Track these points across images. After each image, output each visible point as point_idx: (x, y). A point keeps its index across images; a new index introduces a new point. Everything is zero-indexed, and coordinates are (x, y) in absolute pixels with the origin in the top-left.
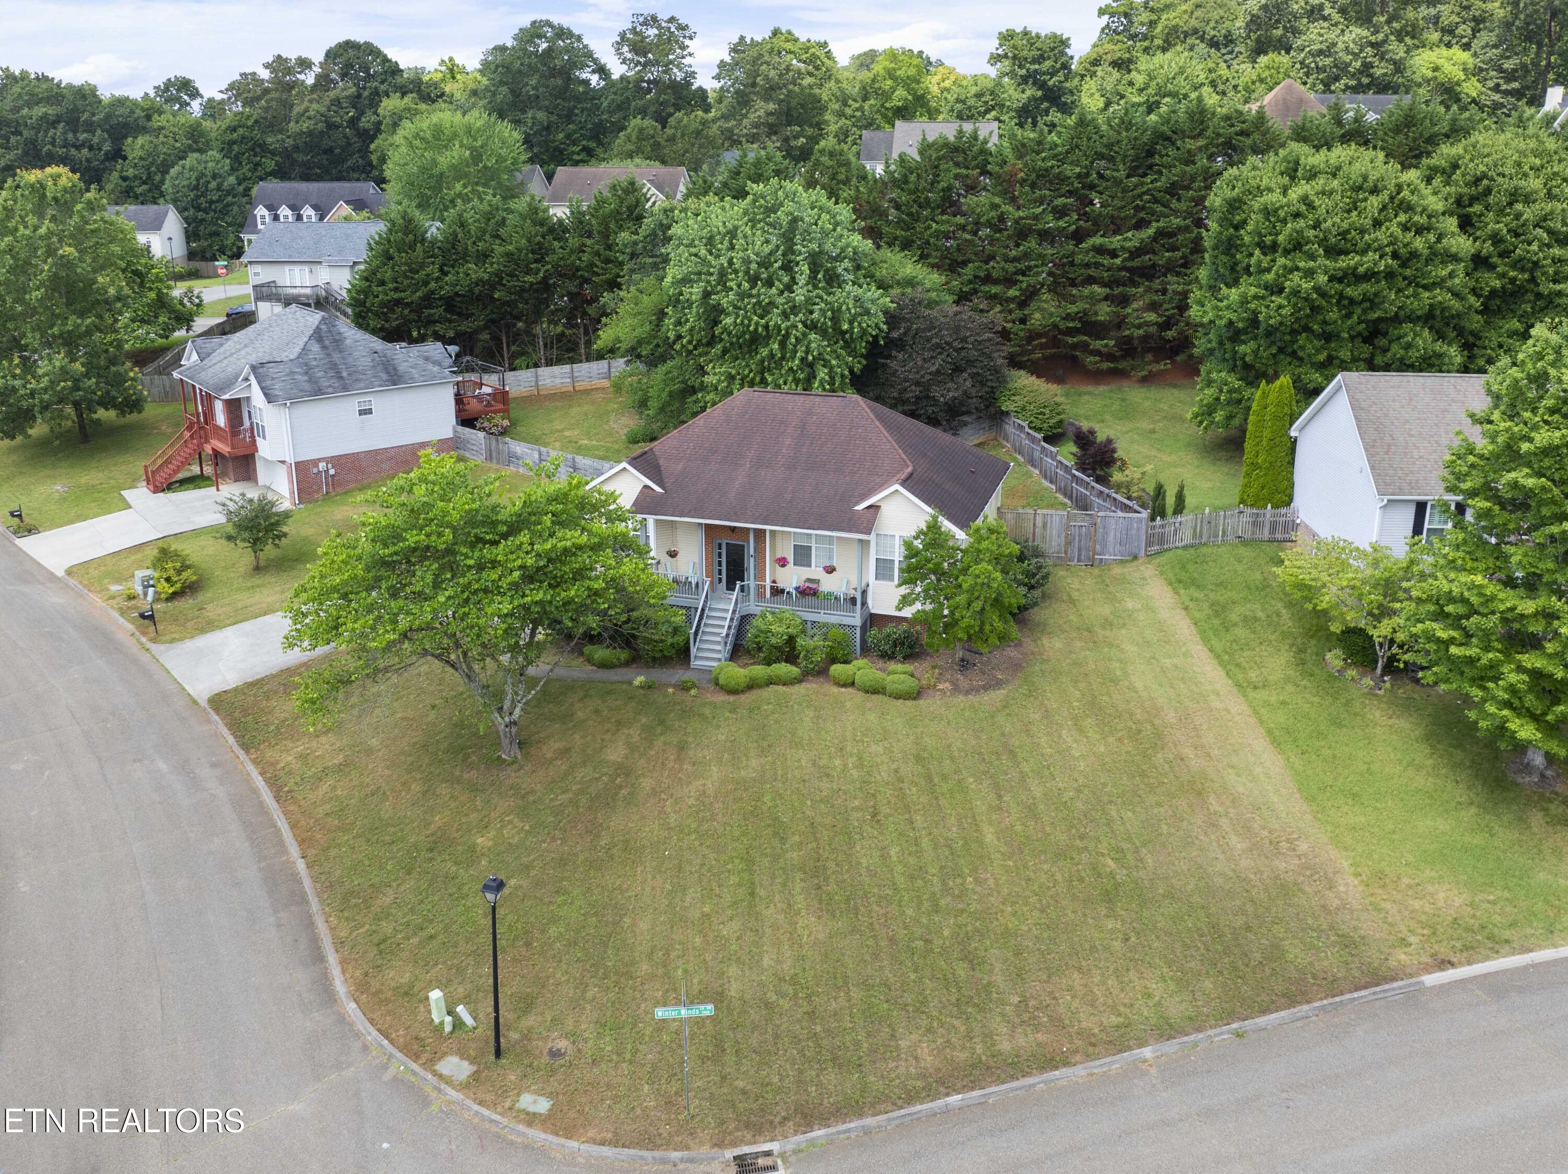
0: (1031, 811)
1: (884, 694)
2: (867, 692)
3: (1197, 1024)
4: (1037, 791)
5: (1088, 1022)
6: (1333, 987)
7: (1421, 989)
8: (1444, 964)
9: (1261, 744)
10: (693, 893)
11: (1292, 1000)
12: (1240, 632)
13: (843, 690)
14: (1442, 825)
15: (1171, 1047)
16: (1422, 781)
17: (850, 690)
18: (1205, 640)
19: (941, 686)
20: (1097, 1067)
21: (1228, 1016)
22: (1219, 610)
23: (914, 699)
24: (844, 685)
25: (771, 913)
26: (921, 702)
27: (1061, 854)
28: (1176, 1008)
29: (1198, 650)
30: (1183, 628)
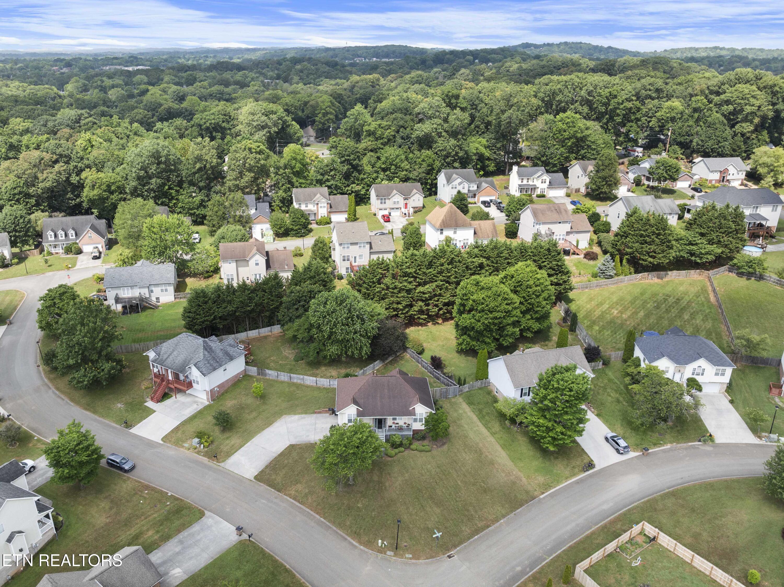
0: (465, 476)
1: (424, 451)
2: (420, 451)
3: (507, 514)
4: (464, 470)
5: (491, 518)
6: (527, 502)
7: (540, 499)
8: (543, 493)
9: (500, 449)
10: (411, 509)
11: (521, 505)
12: (487, 418)
13: (415, 452)
14: (537, 463)
15: (505, 519)
16: (531, 453)
18: (481, 421)
20: (495, 525)
21: (512, 511)
22: (480, 411)
23: (430, 452)
25: (428, 509)
26: (432, 452)
27: (474, 485)
28: (504, 512)
29: (480, 424)
30: (475, 418)
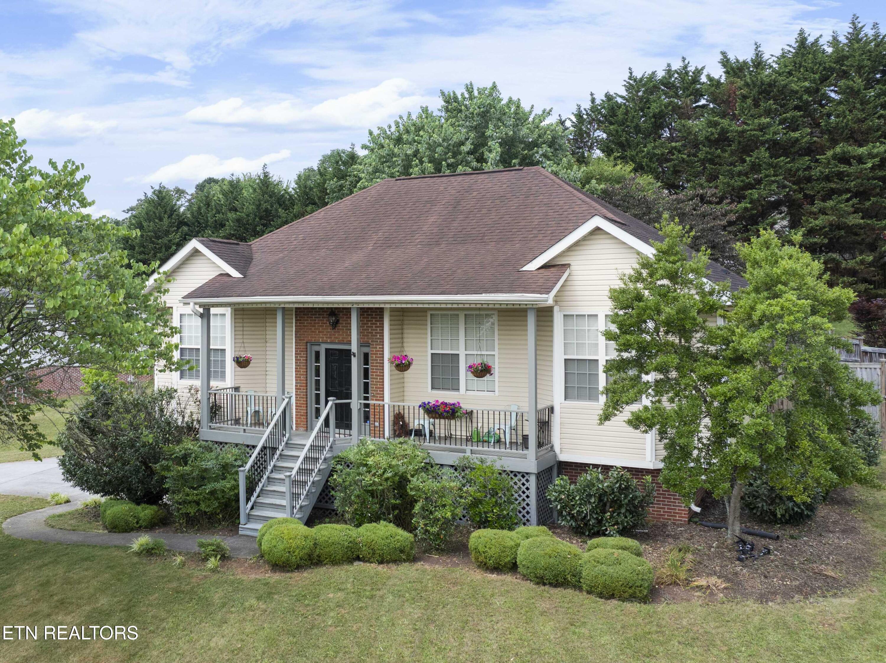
1: (577, 587)
2: (541, 581)
13: (494, 576)
17: (508, 578)
19: (702, 582)
23: (644, 600)
24: (497, 569)
26: (661, 607)
